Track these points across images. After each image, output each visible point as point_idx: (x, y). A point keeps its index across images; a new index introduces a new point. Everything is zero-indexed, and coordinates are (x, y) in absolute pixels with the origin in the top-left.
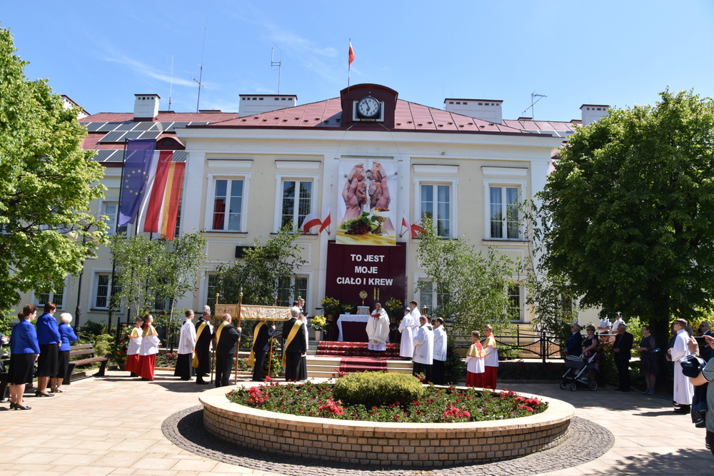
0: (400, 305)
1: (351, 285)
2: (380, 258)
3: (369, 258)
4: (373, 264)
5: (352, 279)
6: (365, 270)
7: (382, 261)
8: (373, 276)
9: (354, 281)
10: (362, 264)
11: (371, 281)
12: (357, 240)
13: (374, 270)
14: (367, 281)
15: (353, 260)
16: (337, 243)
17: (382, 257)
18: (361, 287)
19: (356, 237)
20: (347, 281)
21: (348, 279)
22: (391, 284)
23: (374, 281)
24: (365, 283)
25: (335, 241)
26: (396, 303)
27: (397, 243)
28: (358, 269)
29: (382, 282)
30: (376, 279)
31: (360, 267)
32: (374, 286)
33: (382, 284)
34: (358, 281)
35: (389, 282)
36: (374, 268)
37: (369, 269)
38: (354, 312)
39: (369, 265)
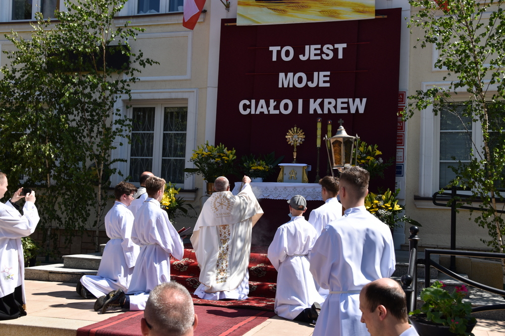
0: (377, 157)
1: (269, 115)
2: (335, 51)
3: (311, 52)
4: (320, 65)
5: (272, 103)
6: (300, 80)
7: (340, 56)
8: (319, 93)
9: (277, 107)
10: (294, 66)
11: (314, 105)
12: (284, 11)
13: (322, 79)
14: (306, 106)
15: (274, 59)
16: (240, 22)
17: (341, 47)
18: (293, 120)
19: (282, 7)
20: (262, 107)
21: (262, 102)
22: (361, 111)
23: (322, 105)
24: (300, 111)
25: (234, 20)
26: (368, 153)
27: (378, 12)
28: (286, 80)
29: (339, 106)
30: (326, 101)
31: (290, 75)
32: (323, 115)
33: (339, 111)
34: (286, 107)
35: (359, 105)
36: (322, 74)
37: (310, 78)
38: (271, 176)
39: (310, 68)
